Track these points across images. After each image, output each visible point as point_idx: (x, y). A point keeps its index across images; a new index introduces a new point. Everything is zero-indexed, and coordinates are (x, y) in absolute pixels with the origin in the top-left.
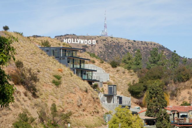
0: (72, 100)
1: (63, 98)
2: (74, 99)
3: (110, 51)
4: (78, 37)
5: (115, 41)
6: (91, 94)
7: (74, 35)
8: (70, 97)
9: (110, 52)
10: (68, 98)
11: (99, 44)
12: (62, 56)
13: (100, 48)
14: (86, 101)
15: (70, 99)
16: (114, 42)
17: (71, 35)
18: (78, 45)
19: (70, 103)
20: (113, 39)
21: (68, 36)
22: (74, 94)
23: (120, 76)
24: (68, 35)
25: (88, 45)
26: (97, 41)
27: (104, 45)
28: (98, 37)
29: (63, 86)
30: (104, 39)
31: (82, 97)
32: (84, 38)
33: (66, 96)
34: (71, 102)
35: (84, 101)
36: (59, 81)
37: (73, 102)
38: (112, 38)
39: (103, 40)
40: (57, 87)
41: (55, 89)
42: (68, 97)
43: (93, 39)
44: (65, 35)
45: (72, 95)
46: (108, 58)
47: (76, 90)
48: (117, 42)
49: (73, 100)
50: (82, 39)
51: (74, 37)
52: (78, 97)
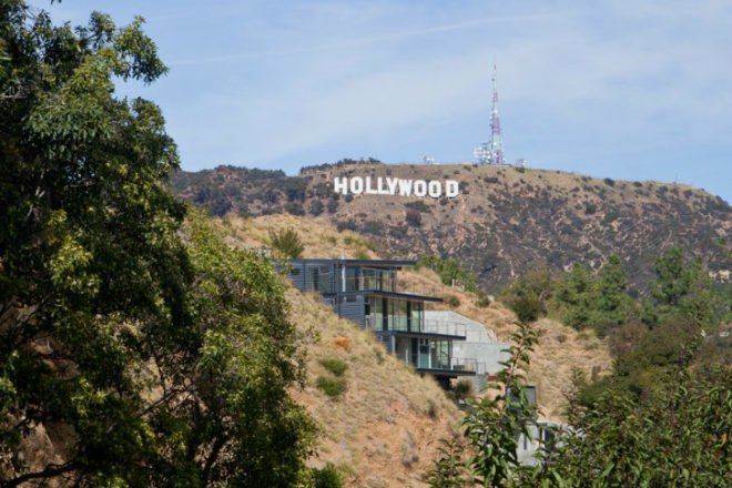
0: (385, 446)
1: (353, 439)
2: (390, 440)
3: (513, 221)
4: (389, 172)
5: (535, 182)
6: (449, 424)
7: (372, 161)
8: (377, 434)
9: (515, 228)
10: (370, 438)
11: (471, 196)
12: (344, 290)
13: (473, 211)
14: (430, 447)
15: (376, 440)
16: (530, 188)
17: (362, 162)
18: (389, 202)
19: (379, 453)
20: (525, 176)
21: (349, 167)
22: (389, 423)
23: (546, 351)
24: (348, 162)
25: (427, 202)
26: (462, 186)
27: (491, 198)
28: (467, 168)
29: (352, 398)
30: (490, 176)
31: (416, 434)
32: (412, 172)
33: (365, 431)
34: (382, 450)
35: (423, 448)
36: (340, 379)
37: (389, 452)
38: (521, 170)
39: (489, 180)
40: (333, 401)
41: (326, 408)
42: (371, 435)
43: (446, 177)
44: (339, 165)
45: (385, 428)
46: (507, 251)
47: (396, 410)
48: (543, 186)
49: (389, 443)
50: (405, 176)
51: (374, 169)
52: (403, 435)
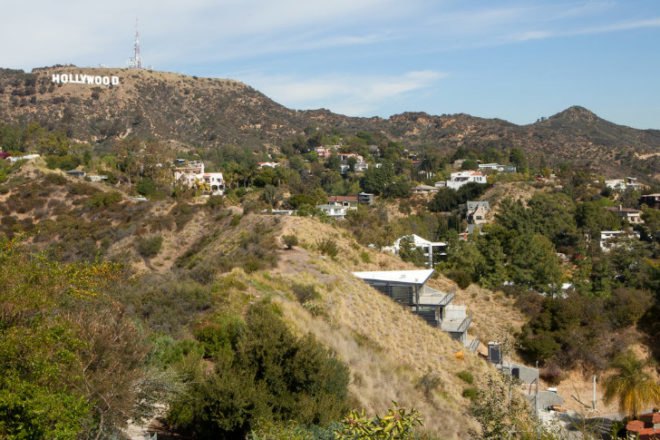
3: (148, 98)
4: (81, 71)
5: (158, 78)
7: (71, 65)
9: (149, 102)
11: (126, 85)
13: (127, 92)
16: (156, 81)
17: (66, 66)
18: (82, 87)
20: (153, 75)
21: (60, 69)
24: (59, 66)
25: (102, 87)
26: (121, 79)
27: (136, 86)
28: (122, 70)
30: (135, 74)
32: (93, 72)
38: (151, 72)
39: (134, 77)
43: (112, 75)
44: (54, 67)
46: (147, 114)
48: (162, 80)
50: (89, 74)
51: (73, 70)
